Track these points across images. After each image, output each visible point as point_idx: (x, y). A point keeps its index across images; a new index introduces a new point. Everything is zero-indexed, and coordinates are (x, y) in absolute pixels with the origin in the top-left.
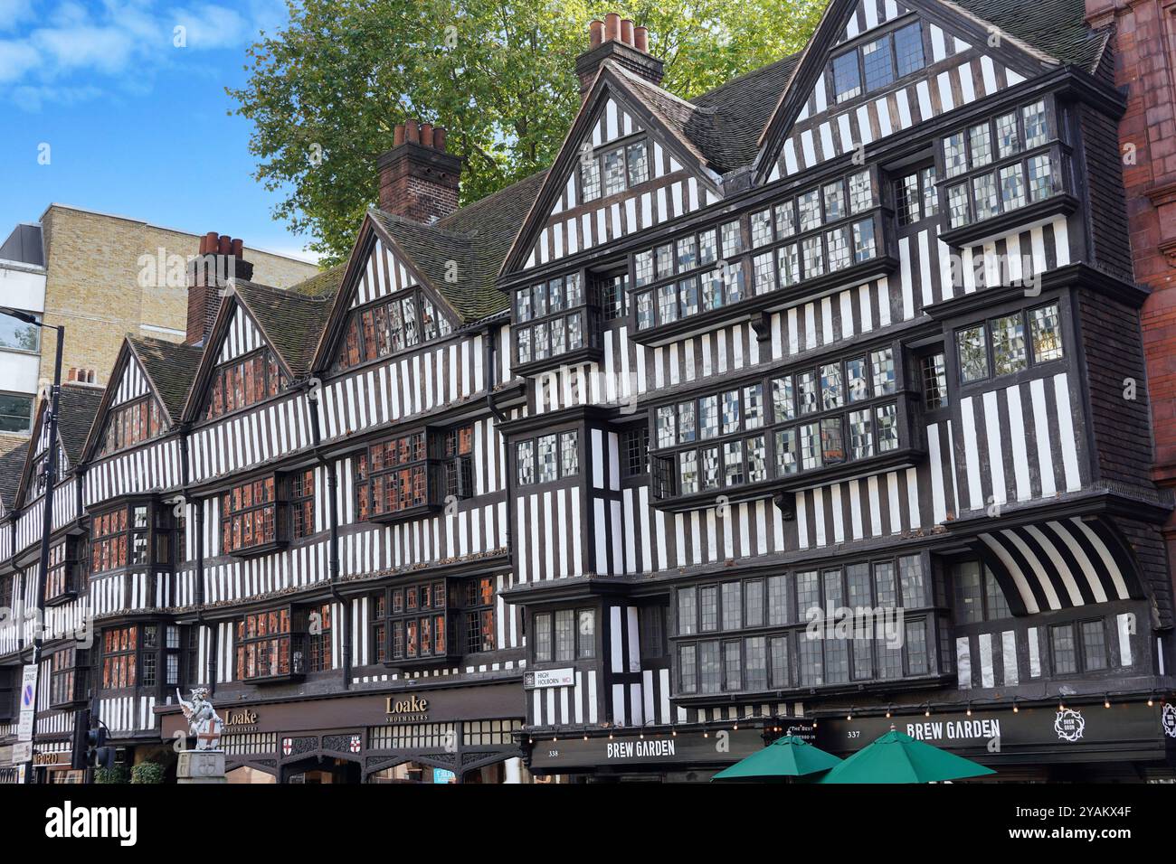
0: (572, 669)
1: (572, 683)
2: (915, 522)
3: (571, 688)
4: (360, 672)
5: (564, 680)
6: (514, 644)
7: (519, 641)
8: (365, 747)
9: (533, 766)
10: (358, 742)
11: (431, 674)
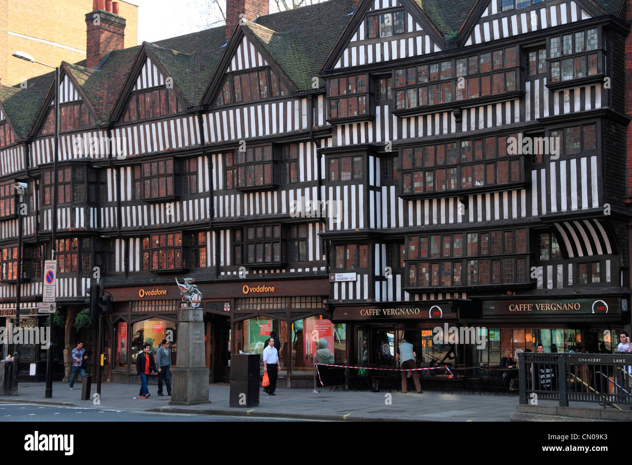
0: (355, 273)
1: (355, 280)
2: (524, 214)
3: (354, 283)
4: (225, 269)
5: (351, 278)
6: (318, 258)
7: (321, 257)
8: (233, 308)
9: (333, 319)
10: (229, 306)
11: (269, 272)
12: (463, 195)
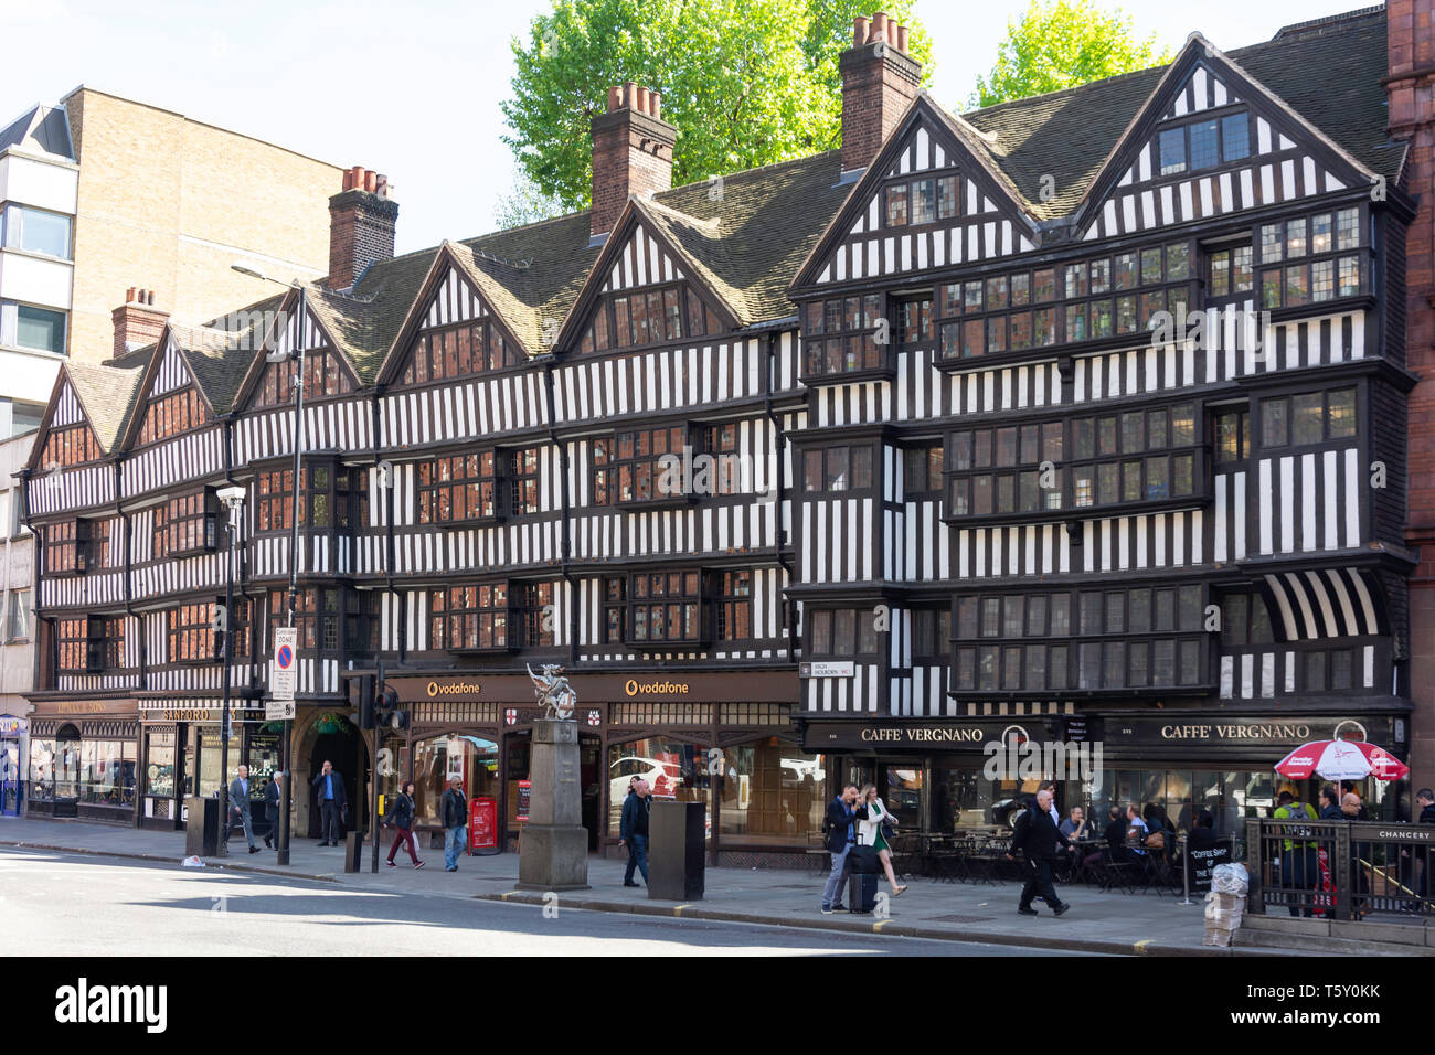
0: (852, 663)
1: (852, 675)
2: (1197, 557)
3: (850, 681)
4: (590, 650)
5: (844, 672)
6: (773, 633)
7: (779, 632)
8: (605, 720)
10: (598, 716)
11: (675, 657)
12: (1075, 520)
